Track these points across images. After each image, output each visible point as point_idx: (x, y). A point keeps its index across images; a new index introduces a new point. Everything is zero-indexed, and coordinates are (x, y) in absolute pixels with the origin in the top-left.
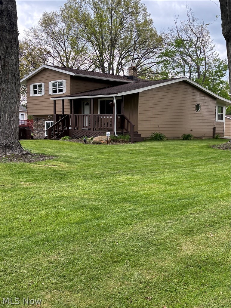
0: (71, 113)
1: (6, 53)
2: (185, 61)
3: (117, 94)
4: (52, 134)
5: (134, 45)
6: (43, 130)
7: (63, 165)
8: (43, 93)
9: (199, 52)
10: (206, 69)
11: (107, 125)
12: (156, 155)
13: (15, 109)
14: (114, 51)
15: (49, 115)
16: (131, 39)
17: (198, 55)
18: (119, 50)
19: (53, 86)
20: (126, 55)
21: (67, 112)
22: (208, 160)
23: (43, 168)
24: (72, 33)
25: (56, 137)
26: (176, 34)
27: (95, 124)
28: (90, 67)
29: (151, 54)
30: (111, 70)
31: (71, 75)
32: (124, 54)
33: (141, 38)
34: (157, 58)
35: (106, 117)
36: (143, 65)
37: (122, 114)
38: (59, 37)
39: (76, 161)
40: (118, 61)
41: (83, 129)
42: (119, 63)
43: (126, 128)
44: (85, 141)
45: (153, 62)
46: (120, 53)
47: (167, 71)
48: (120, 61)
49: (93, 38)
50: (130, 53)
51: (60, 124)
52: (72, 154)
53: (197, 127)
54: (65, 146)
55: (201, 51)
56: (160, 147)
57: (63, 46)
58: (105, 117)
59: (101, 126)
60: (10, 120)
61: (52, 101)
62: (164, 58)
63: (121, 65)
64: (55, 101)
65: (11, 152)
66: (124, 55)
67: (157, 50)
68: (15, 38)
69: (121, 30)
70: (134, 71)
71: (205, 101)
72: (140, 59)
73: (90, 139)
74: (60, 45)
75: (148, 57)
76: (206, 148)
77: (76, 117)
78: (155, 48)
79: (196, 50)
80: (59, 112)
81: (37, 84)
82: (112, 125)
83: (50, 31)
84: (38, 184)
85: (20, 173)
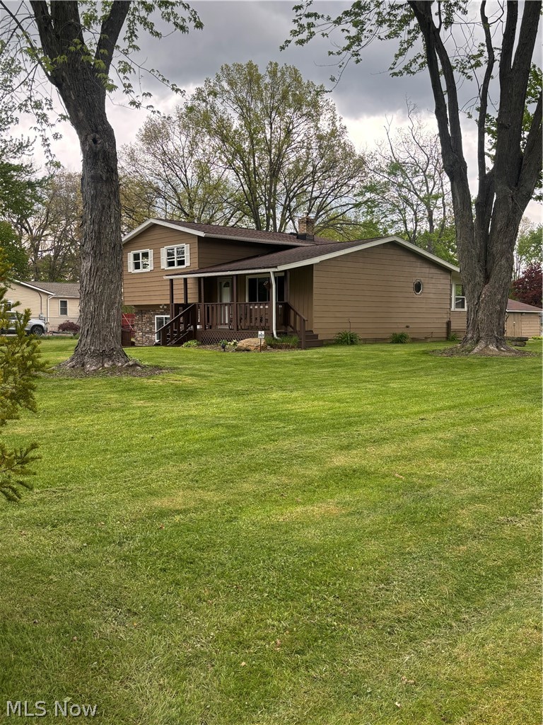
0: (200, 301)
1: (102, 215)
2: (406, 201)
3: (276, 267)
4: (169, 336)
5: (312, 172)
6: (151, 332)
7: (189, 380)
8: (150, 268)
9: (431, 184)
10: (444, 214)
11: (261, 321)
12: (336, 366)
13: (115, 297)
14: (276, 185)
15: (161, 305)
16: (306, 163)
17: (430, 191)
18: (285, 184)
19: (169, 254)
20: (298, 192)
21: (193, 299)
22: (414, 371)
23: (161, 384)
24: (199, 154)
25: (174, 342)
26: (389, 152)
27: (241, 319)
28: (232, 215)
29: (345, 189)
30: (271, 220)
31: (198, 236)
32: (294, 189)
33: (326, 160)
34: (355, 196)
35: (259, 307)
36: (330, 210)
37: (285, 301)
38: (175, 162)
39: (209, 374)
40: (283, 203)
41: (219, 327)
42: (287, 208)
43: (293, 325)
44: (224, 347)
45: (349, 204)
46: (286, 188)
47: (374, 221)
48: (287, 203)
49: (238, 163)
50: (305, 187)
51: (181, 319)
52: (202, 365)
53: (417, 320)
54: (190, 356)
55: (435, 183)
56: (345, 354)
57: (183, 176)
58: (256, 307)
59: (251, 322)
60: (109, 315)
61: (167, 280)
62: (368, 195)
63: (290, 210)
64: (172, 280)
65: (111, 363)
66: (295, 191)
67: (354, 182)
68: (115, 192)
69: (288, 147)
70: (307, 225)
71: (431, 276)
72: (323, 198)
73: (232, 343)
74: (177, 176)
75: (339, 194)
76: (419, 355)
77: (208, 308)
78: (351, 178)
79: (426, 180)
80: (179, 299)
81: (140, 252)
82: (269, 320)
83: (158, 151)
84: (156, 402)
85: (129, 390)
